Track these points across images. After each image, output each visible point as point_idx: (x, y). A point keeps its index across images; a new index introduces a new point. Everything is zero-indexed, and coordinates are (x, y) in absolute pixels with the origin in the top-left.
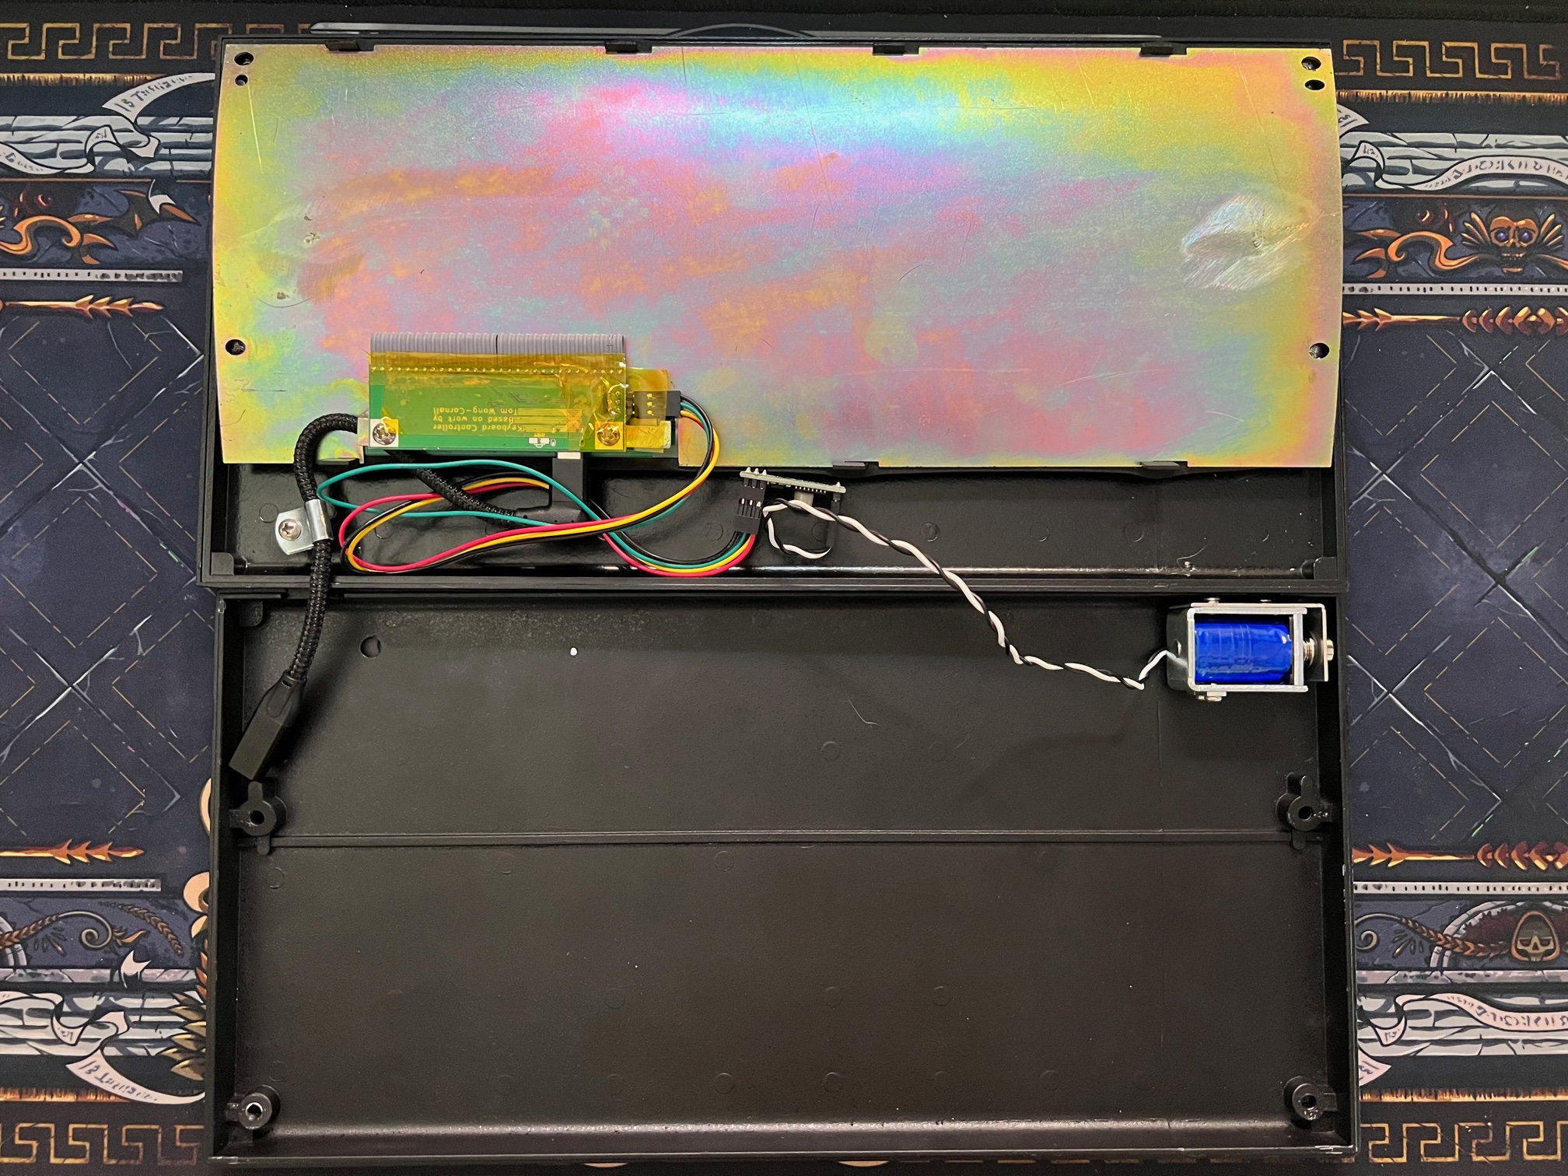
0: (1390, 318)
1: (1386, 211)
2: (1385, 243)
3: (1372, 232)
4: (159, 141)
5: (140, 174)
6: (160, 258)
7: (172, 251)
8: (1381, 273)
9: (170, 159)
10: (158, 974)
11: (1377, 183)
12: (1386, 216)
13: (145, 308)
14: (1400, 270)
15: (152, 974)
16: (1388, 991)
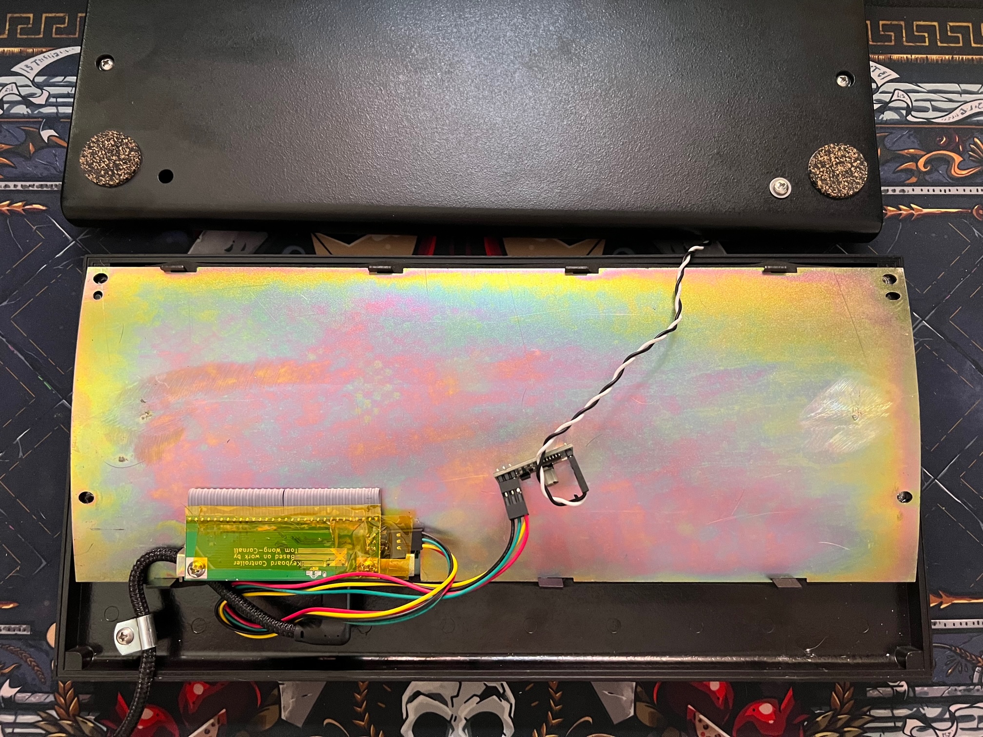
0: (922, 211)
1: (915, 137)
2: (915, 159)
3: (906, 151)
4: (49, 93)
5: (34, 116)
6: (45, 173)
7: (54, 168)
8: (914, 180)
9: (56, 105)
10: (27, 697)
11: (907, 118)
12: (916, 141)
13: (34, 209)
14: (927, 177)
15: (22, 697)
16: (945, 702)
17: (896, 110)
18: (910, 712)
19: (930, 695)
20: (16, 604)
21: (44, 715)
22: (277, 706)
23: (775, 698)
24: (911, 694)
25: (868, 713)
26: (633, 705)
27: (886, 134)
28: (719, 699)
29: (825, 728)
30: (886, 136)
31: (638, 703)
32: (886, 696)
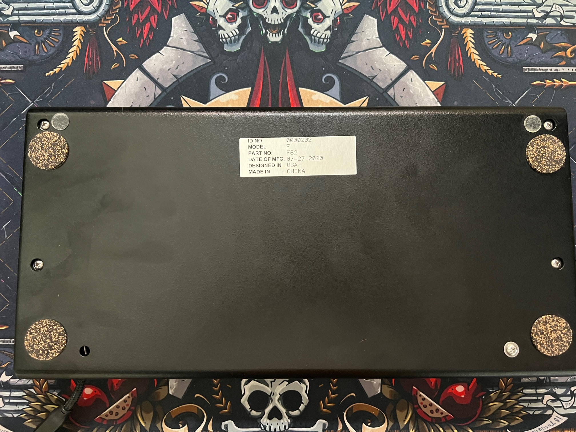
0: (568, 83)
1: (565, 35)
2: (565, 49)
3: (559, 44)
4: (14, 7)
5: (5, 22)
6: (13, 59)
7: (18, 56)
8: (564, 63)
9: (18, 15)
10: (16, 382)
11: (561, 23)
12: (565, 37)
13: (7, 82)
14: (572, 61)
15: (14, 381)
16: (567, 385)
17: (554, 17)
18: (547, 391)
19: (559, 381)
20: (7, 327)
21: (27, 392)
22: (167, 387)
23: (465, 382)
24: (548, 381)
25: (521, 391)
26: (380, 386)
27: (547, 33)
28: (432, 383)
29: (495, 400)
30: (547, 34)
31: (383, 385)
32: (532, 382)
